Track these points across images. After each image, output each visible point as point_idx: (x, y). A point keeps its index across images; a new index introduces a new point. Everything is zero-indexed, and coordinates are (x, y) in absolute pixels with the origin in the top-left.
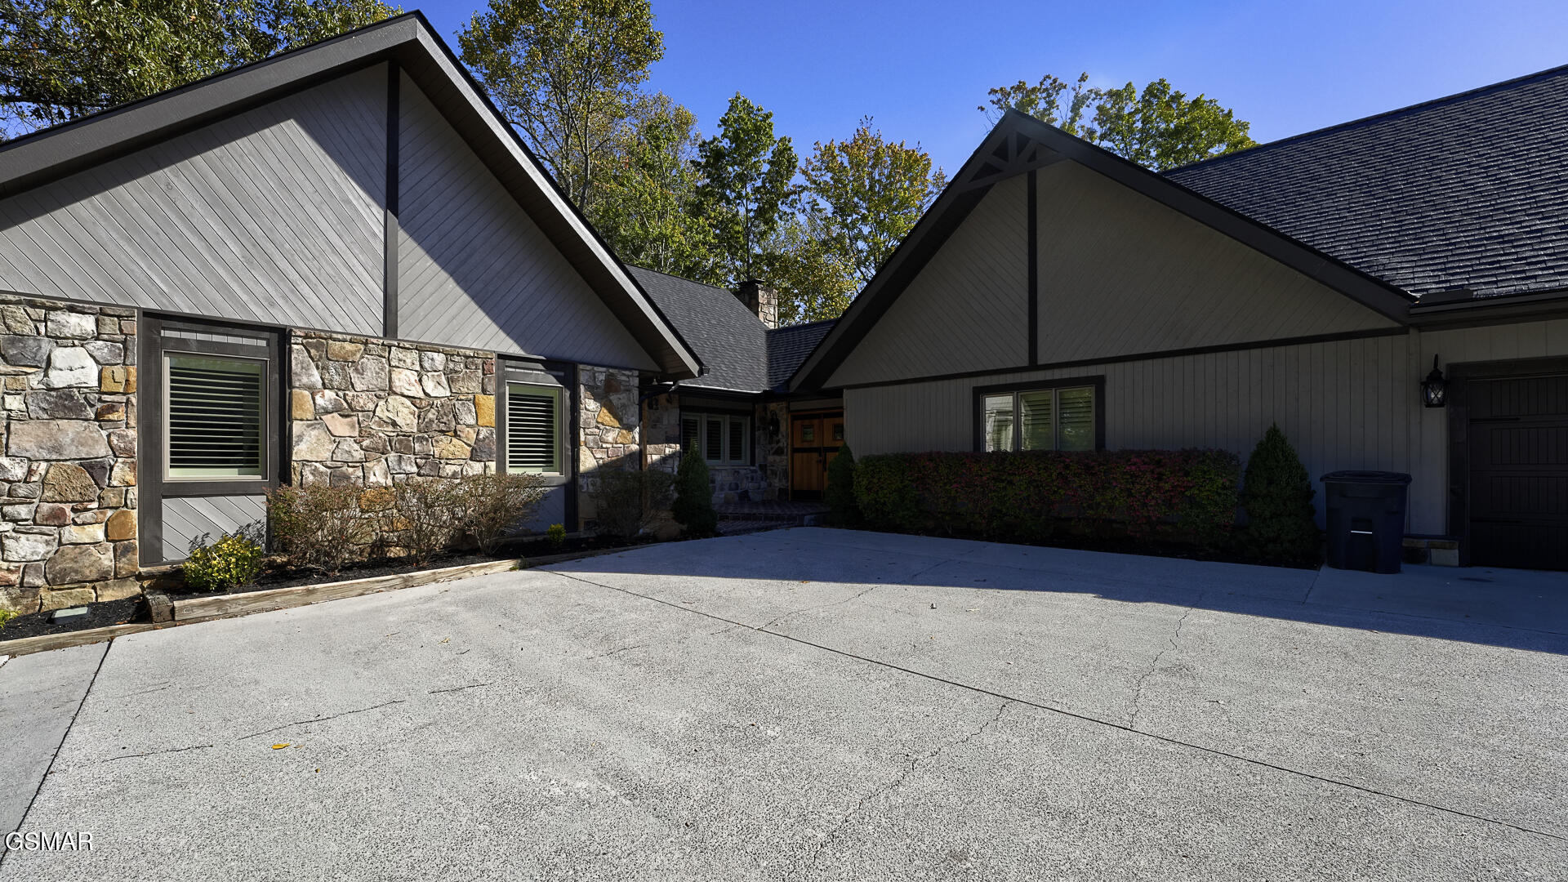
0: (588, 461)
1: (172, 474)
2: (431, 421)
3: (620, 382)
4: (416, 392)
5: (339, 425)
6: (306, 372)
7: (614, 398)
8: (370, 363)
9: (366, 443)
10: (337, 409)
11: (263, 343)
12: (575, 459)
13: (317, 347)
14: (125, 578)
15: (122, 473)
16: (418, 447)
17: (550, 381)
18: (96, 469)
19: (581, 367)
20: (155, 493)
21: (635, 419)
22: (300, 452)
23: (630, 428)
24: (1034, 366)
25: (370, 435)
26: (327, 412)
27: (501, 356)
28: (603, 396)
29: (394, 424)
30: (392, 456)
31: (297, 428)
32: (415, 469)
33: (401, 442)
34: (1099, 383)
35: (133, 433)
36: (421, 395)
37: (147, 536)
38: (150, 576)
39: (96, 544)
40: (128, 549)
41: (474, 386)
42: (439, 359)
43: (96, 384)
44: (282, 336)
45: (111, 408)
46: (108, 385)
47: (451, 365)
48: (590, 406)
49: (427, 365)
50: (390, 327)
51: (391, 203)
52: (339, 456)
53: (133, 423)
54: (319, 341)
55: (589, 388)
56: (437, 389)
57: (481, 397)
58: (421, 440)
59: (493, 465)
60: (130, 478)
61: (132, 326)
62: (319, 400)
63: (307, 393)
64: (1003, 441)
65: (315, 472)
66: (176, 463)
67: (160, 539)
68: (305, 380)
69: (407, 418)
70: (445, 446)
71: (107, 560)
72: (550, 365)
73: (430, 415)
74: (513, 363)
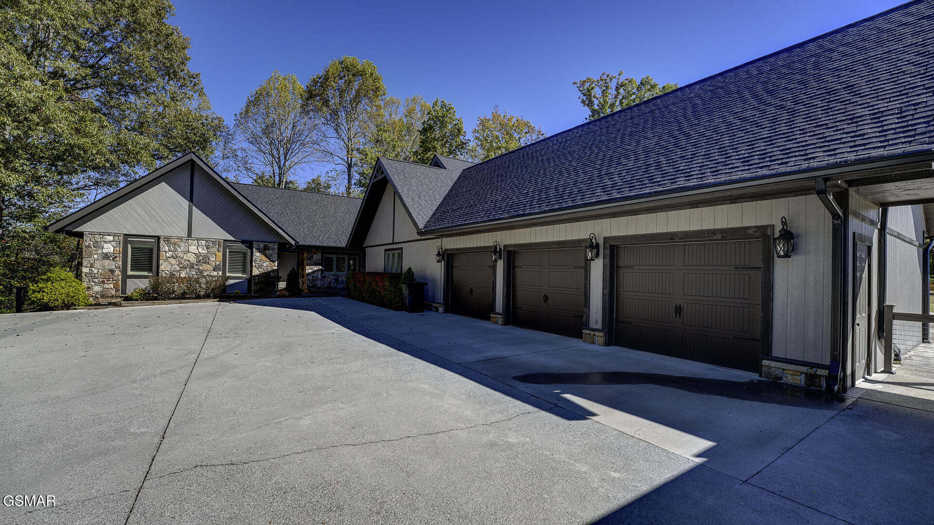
0: (256, 272)
1: (130, 273)
2: (201, 260)
3: (270, 247)
4: (196, 252)
5: (173, 261)
6: (164, 247)
7: (267, 252)
8: (182, 244)
9: (181, 266)
10: (172, 257)
11: (154, 240)
12: (251, 271)
13: (167, 241)
14: (117, 297)
15: (117, 272)
16: (196, 267)
17: (244, 247)
18: (112, 271)
19: (254, 243)
20: (125, 278)
21: (276, 259)
22: (162, 268)
23: (274, 262)
24: (393, 243)
25: (182, 264)
26: (170, 258)
27: (224, 240)
28: (263, 251)
29: (189, 261)
30: (188, 269)
31: (161, 262)
32: (195, 273)
33: (191, 266)
34: (401, 249)
35: (120, 263)
36: (198, 253)
37: (123, 287)
38: (123, 297)
39: (111, 288)
40: (118, 290)
41: (215, 250)
42: (204, 242)
43: (112, 252)
44: (159, 238)
45: (116, 257)
46: (115, 252)
47: (208, 244)
48: (257, 255)
49: (200, 244)
50: (189, 235)
51: (191, 200)
52: (172, 269)
53: (120, 261)
54: (168, 240)
55: (257, 249)
56: (202, 251)
57: (217, 253)
58: (197, 265)
59: (220, 273)
60: (119, 273)
61: (121, 238)
62: (167, 254)
63: (164, 253)
64: (393, 270)
65: (165, 273)
66: (132, 270)
67: (126, 289)
68: (164, 249)
69: (193, 259)
70: (205, 267)
71: (113, 293)
72: (243, 242)
73: (200, 258)
74: (230, 242)
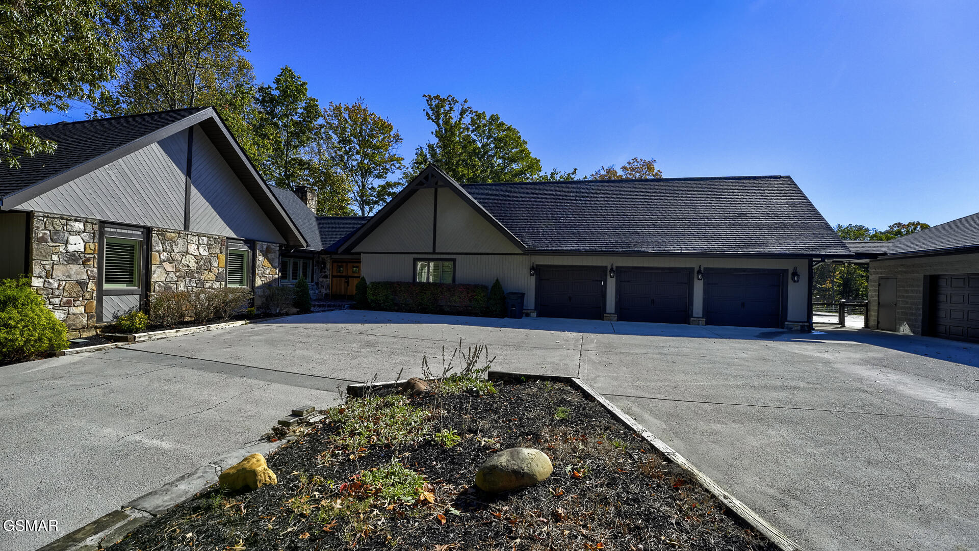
0: (259, 282)
1: (106, 286)
2: (202, 265)
3: (272, 249)
4: (196, 253)
5: (169, 267)
6: (157, 246)
7: (269, 255)
8: (180, 241)
9: (178, 274)
10: (168, 260)
11: (140, 233)
12: (253, 281)
13: (162, 235)
14: (91, 328)
15: (91, 286)
16: (196, 276)
17: (245, 248)
18: (82, 284)
19: (258, 242)
20: (101, 293)
21: (277, 264)
22: (155, 277)
23: (275, 268)
24: (434, 253)
25: (180, 271)
26: (164, 261)
27: (228, 238)
28: (265, 255)
29: (188, 266)
30: (187, 280)
31: (153, 268)
32: (195, 285)
33: (190, 274)
34: (454, 260)
35: (95, 270)
36: (198, 254)
37: (98, 311)
38: (100, 327)
39: (81, 314)
40: (92, 316)
41: (218, 251)
42: (205, 239)
43: (82, 250)
44: (148, 231)
45: (88, 260)
46: (88, 251)
47: (210, 242)
48: (260, 258)
49: (201, 242)
50: (186, 227)
51: (188, 174)
52: (168, 279)
53: (96, 266)
54: (162, 233)
55: (261, 251)
56: (204, 252)
57: (220, 255)
58: (198, 273)
59: (224, 283)
60: (94, 288)
61: (96, 227)
62: (162, 257)
63: (157, 253)
64: (423, 278)
65: (159, 286)
66: (107, 281)
67: (102, 312)
68: (157, 248)
69: (193, 265)
70: (206, 275)
71: (85, 321)
72: (246, 242)
73: (201, 263)
74: (231, 241)
